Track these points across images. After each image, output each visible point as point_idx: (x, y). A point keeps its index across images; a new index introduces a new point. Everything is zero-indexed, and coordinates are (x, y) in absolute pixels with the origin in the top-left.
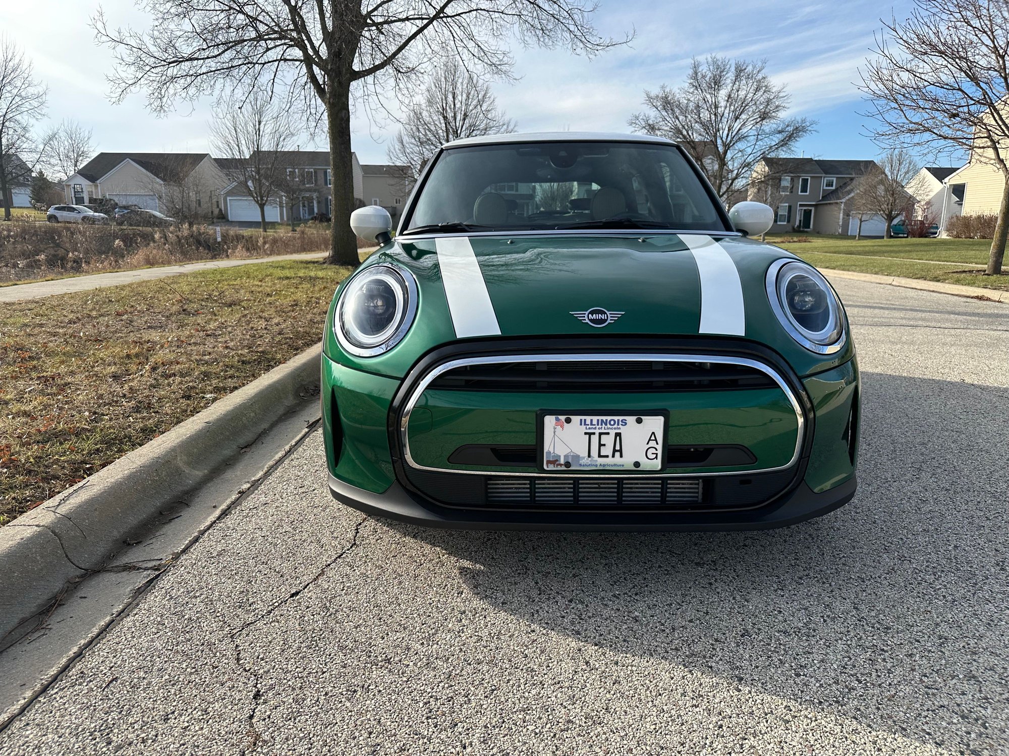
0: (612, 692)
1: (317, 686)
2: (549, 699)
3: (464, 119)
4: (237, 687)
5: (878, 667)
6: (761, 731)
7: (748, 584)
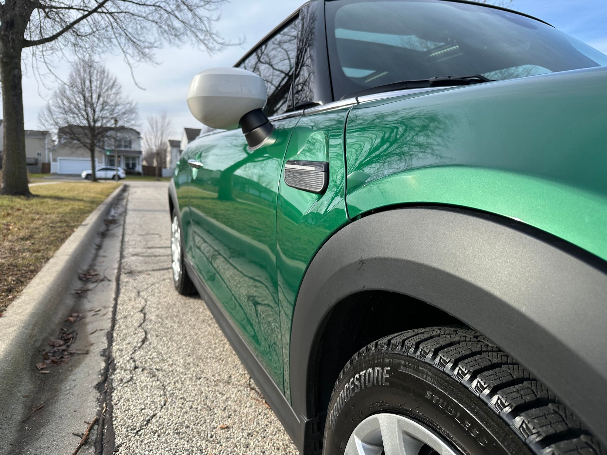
3: (99, 98)
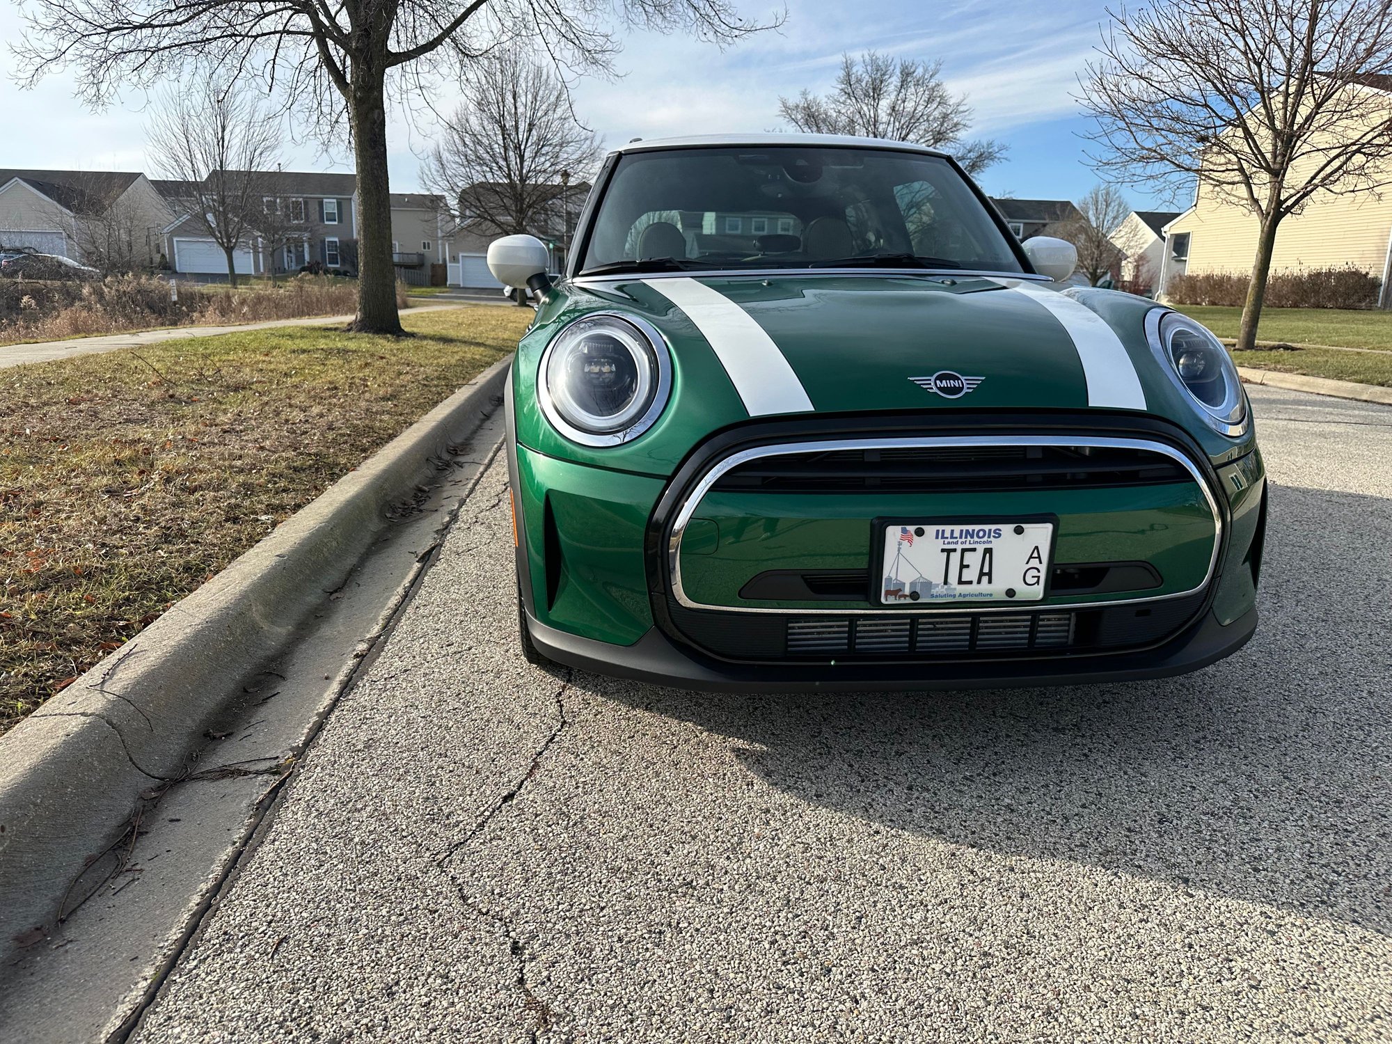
0: (1025, 910)
1: (601, 929)
2: (943, 925)
3: (530, 130)
4: (481, 939)
5: (1351, 853)
6: (1245, 948)
7: (1134, 753)
